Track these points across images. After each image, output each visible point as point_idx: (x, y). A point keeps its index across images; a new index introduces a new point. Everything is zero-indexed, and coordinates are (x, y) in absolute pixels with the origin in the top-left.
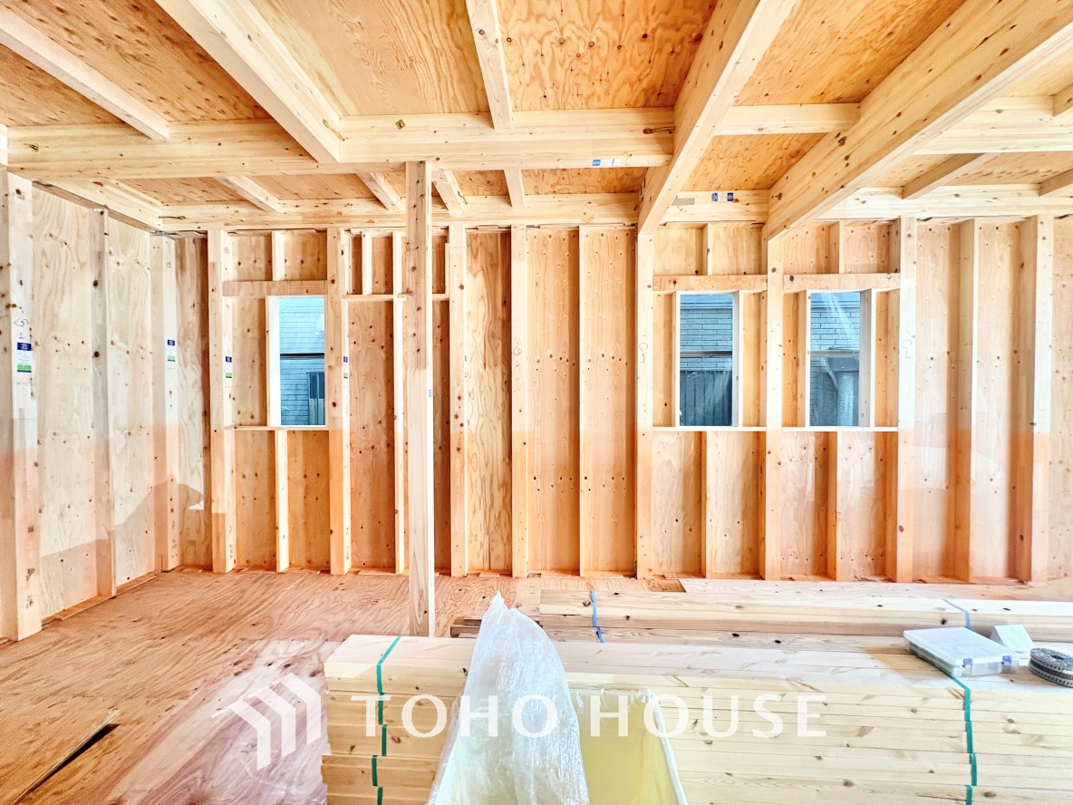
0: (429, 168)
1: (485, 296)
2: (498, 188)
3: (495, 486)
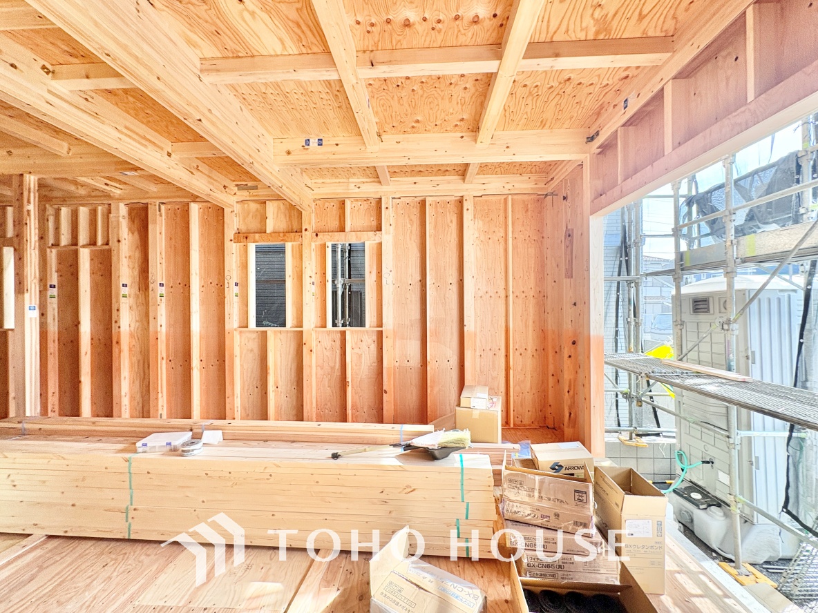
3: (146, 366)
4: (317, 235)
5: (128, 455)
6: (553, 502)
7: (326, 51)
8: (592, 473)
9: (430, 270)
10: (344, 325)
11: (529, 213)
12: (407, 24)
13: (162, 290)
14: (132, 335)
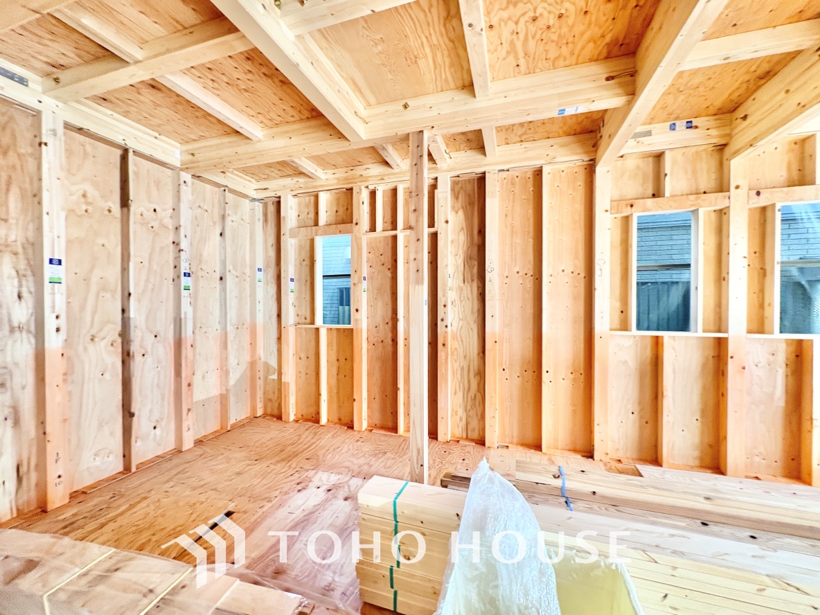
0: (426, 135)
1: (464, 227)
2: (476, 143)
4: (758, 193)
14: (453, 337)
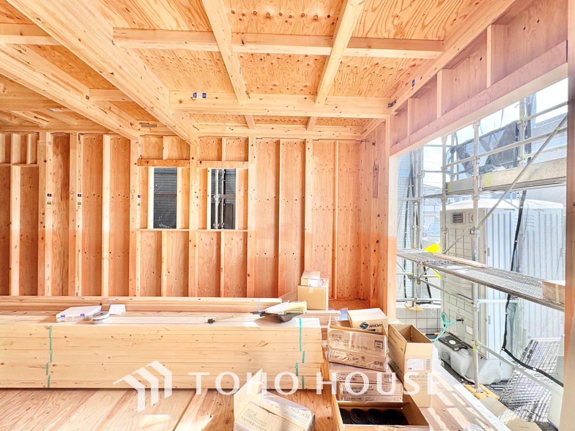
1: (62, 165)
3: (66, 256)
4: (201, 162)
5: (48, 324)
6: (361, 349)
7: (209, 30)
8: (386, 329)
9: (282, 190)
10: (220, 228)
11: (350, 153)
12: (268, 17)
13: (80, 199)
14: (54, 233)
